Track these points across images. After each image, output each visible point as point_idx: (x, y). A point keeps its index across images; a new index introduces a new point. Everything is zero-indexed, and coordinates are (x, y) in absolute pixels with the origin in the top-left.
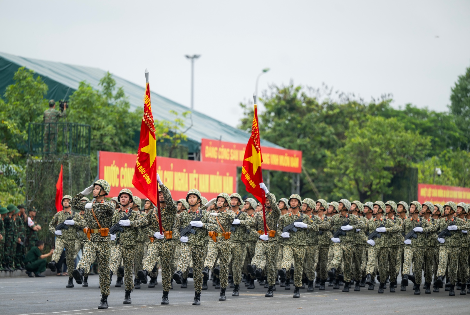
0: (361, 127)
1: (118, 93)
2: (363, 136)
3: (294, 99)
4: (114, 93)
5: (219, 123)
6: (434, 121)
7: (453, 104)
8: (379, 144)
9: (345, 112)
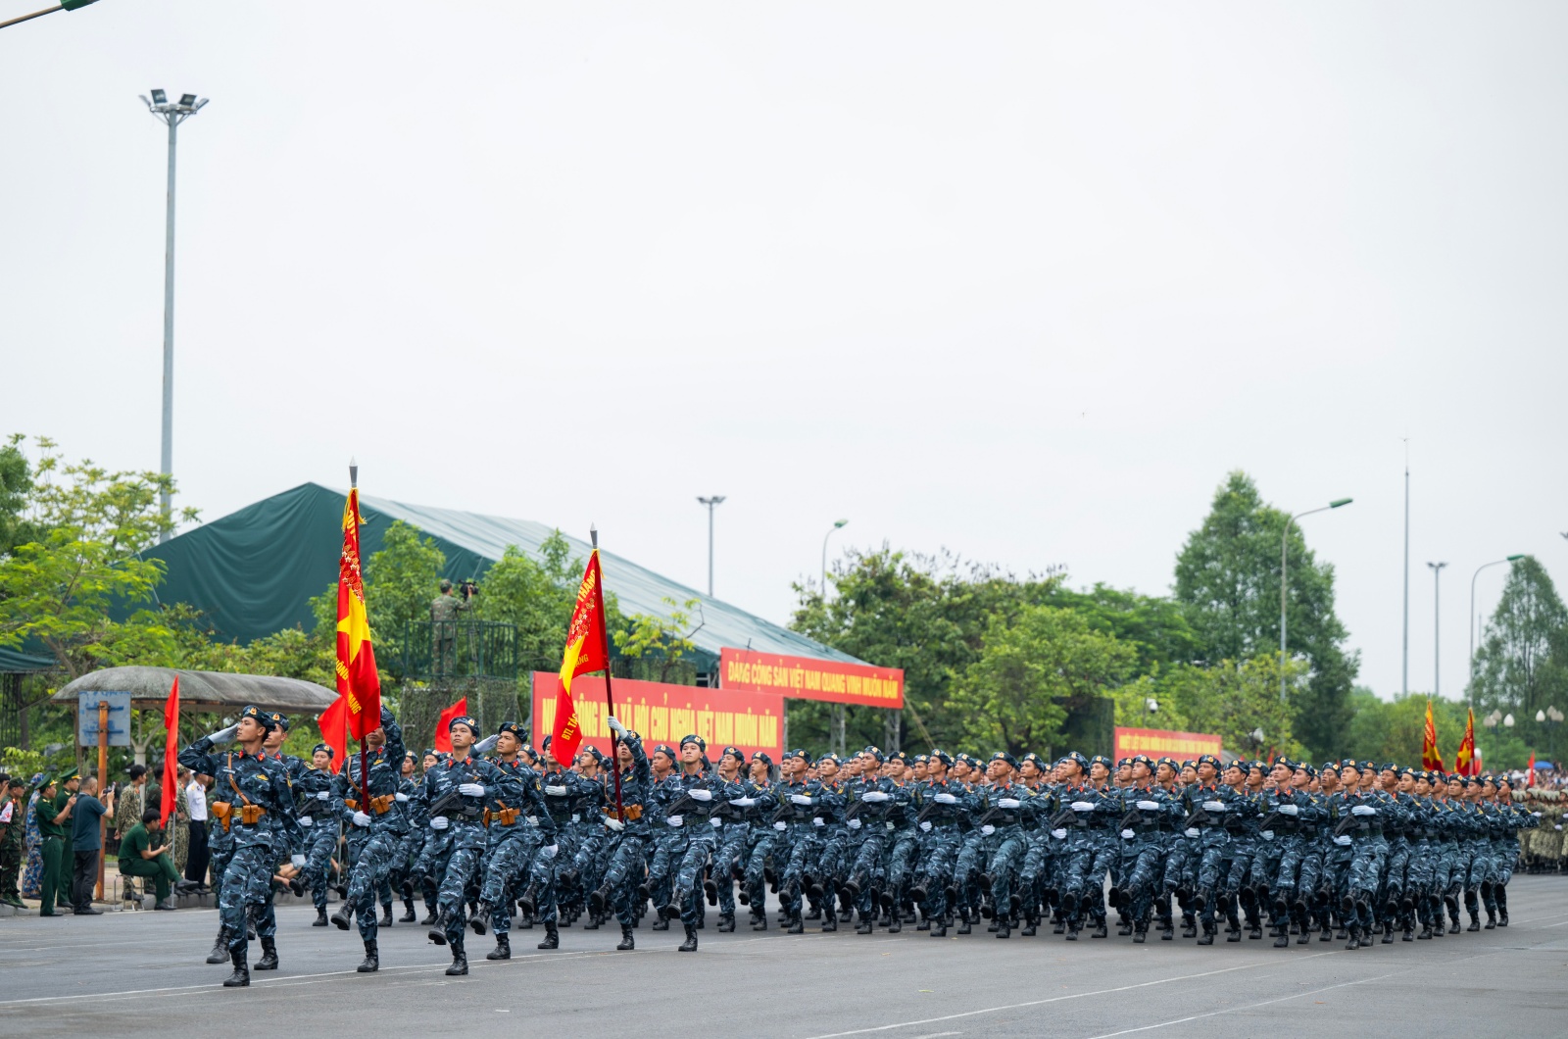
0: (1010, 624)
1: (572, 569)
2: (1013, 642)
3: (890, 575)
4: (566, 566)
5: (754, 619)
6: (1144, 613)
7: (1179, 582)
8: (1044, 657)
9: (982, 600)
